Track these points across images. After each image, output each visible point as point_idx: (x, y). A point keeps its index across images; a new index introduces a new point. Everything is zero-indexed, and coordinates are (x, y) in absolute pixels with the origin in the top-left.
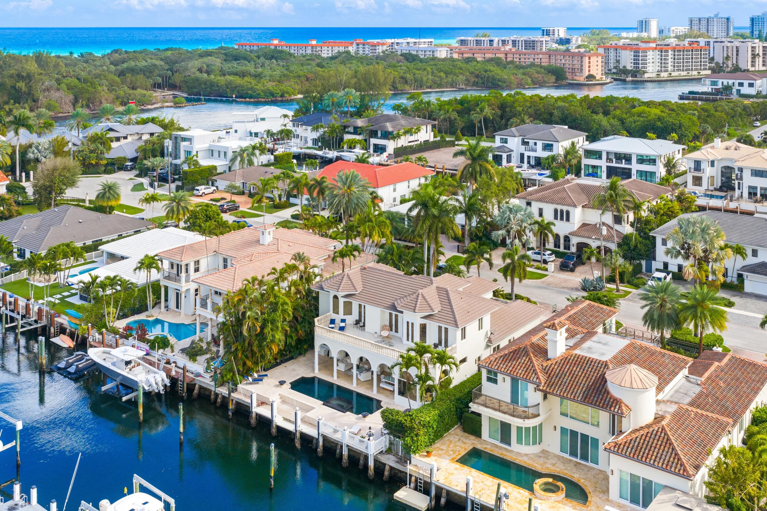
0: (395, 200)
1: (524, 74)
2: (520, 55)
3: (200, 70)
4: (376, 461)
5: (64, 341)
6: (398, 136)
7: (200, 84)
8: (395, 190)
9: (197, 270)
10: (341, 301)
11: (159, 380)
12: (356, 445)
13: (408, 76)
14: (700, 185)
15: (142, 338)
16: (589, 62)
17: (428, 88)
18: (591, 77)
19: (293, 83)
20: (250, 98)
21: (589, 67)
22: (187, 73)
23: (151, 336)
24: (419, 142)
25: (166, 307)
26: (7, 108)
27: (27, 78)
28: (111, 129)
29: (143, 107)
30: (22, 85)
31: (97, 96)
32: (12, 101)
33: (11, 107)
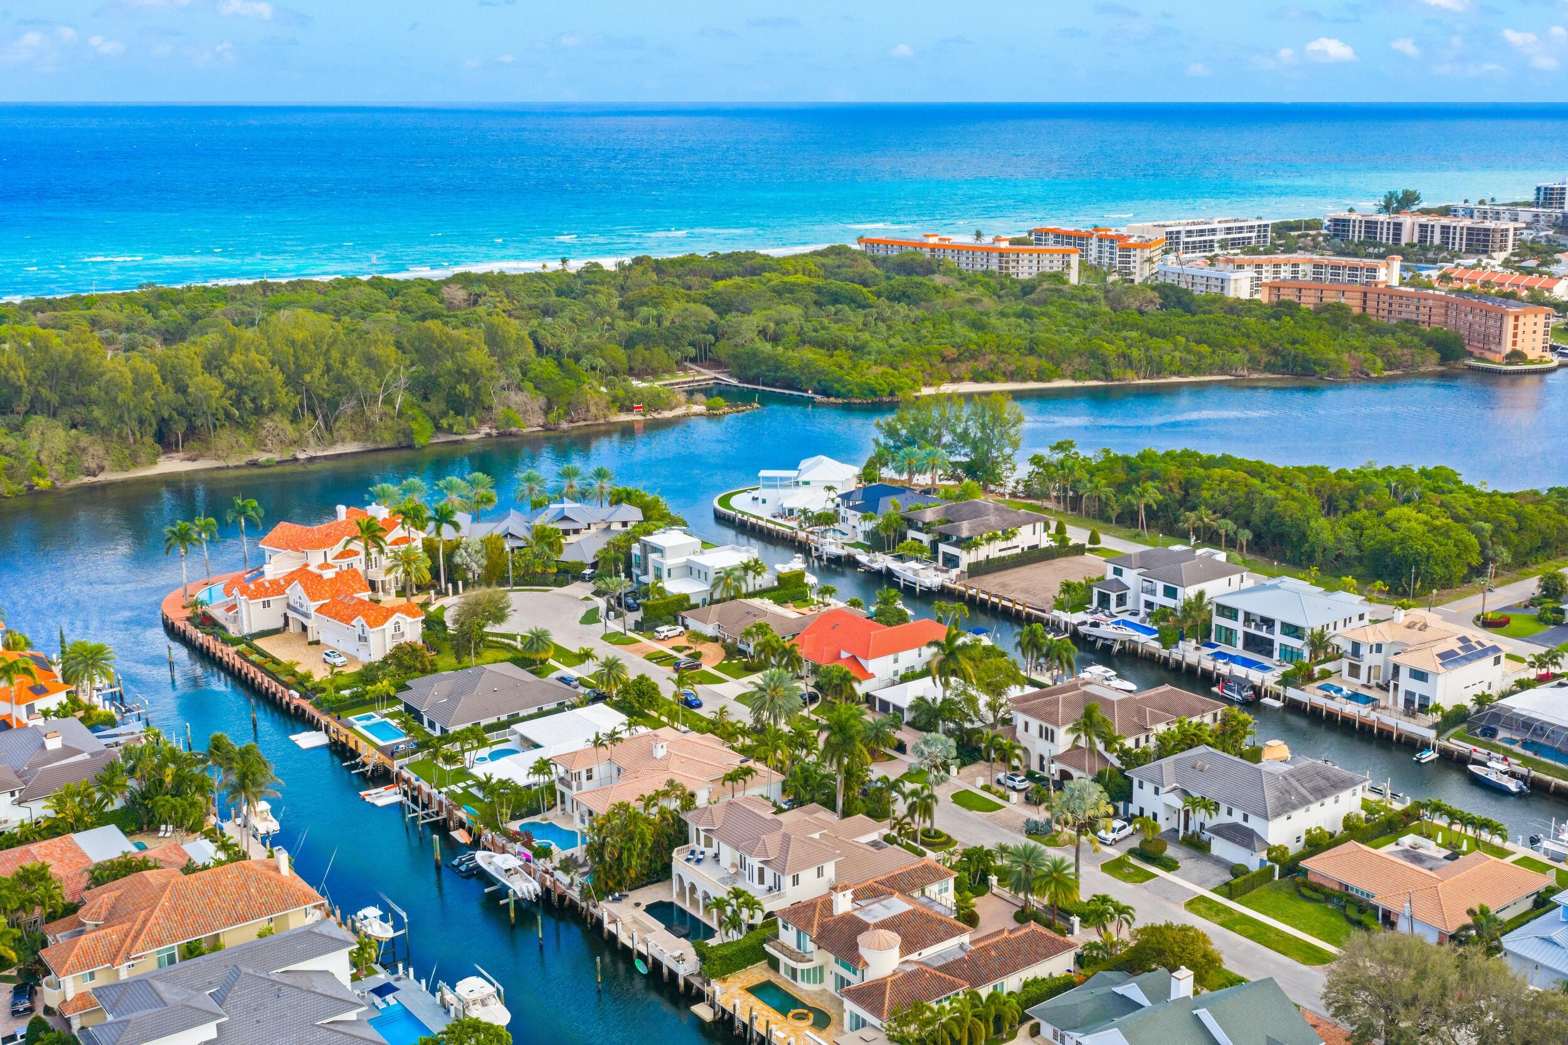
0: (896, 673)
1: (1374, 349)
2: (1391, 297)
3: (763, 333)
4: (686, 980)
5: (460, 836)
6: (977, 545)
7: (759, 363)
8: (896, 661)
9: (589, 778)
10: (702, 834)
11: (531, 889)
12: (673, 966)
13: (1135, 353)
14: (1357, 676)
15: (527, 844)
16: (1516, 327)
17: (1173, 373)
18: (1516, 356)
19: (913, 369)
20: (837, 397)
21: (1515, 335)
22: (739, 340)
23: (536, 843)
24: (1018, 551)
25: (563, 810)
26: (444, 423)
27: (471, 376)
28: (566, 518)
29: (656, 415)
30: (465, 388)
31: (581, 400)
32: (451, 412)
33: (451, 421)
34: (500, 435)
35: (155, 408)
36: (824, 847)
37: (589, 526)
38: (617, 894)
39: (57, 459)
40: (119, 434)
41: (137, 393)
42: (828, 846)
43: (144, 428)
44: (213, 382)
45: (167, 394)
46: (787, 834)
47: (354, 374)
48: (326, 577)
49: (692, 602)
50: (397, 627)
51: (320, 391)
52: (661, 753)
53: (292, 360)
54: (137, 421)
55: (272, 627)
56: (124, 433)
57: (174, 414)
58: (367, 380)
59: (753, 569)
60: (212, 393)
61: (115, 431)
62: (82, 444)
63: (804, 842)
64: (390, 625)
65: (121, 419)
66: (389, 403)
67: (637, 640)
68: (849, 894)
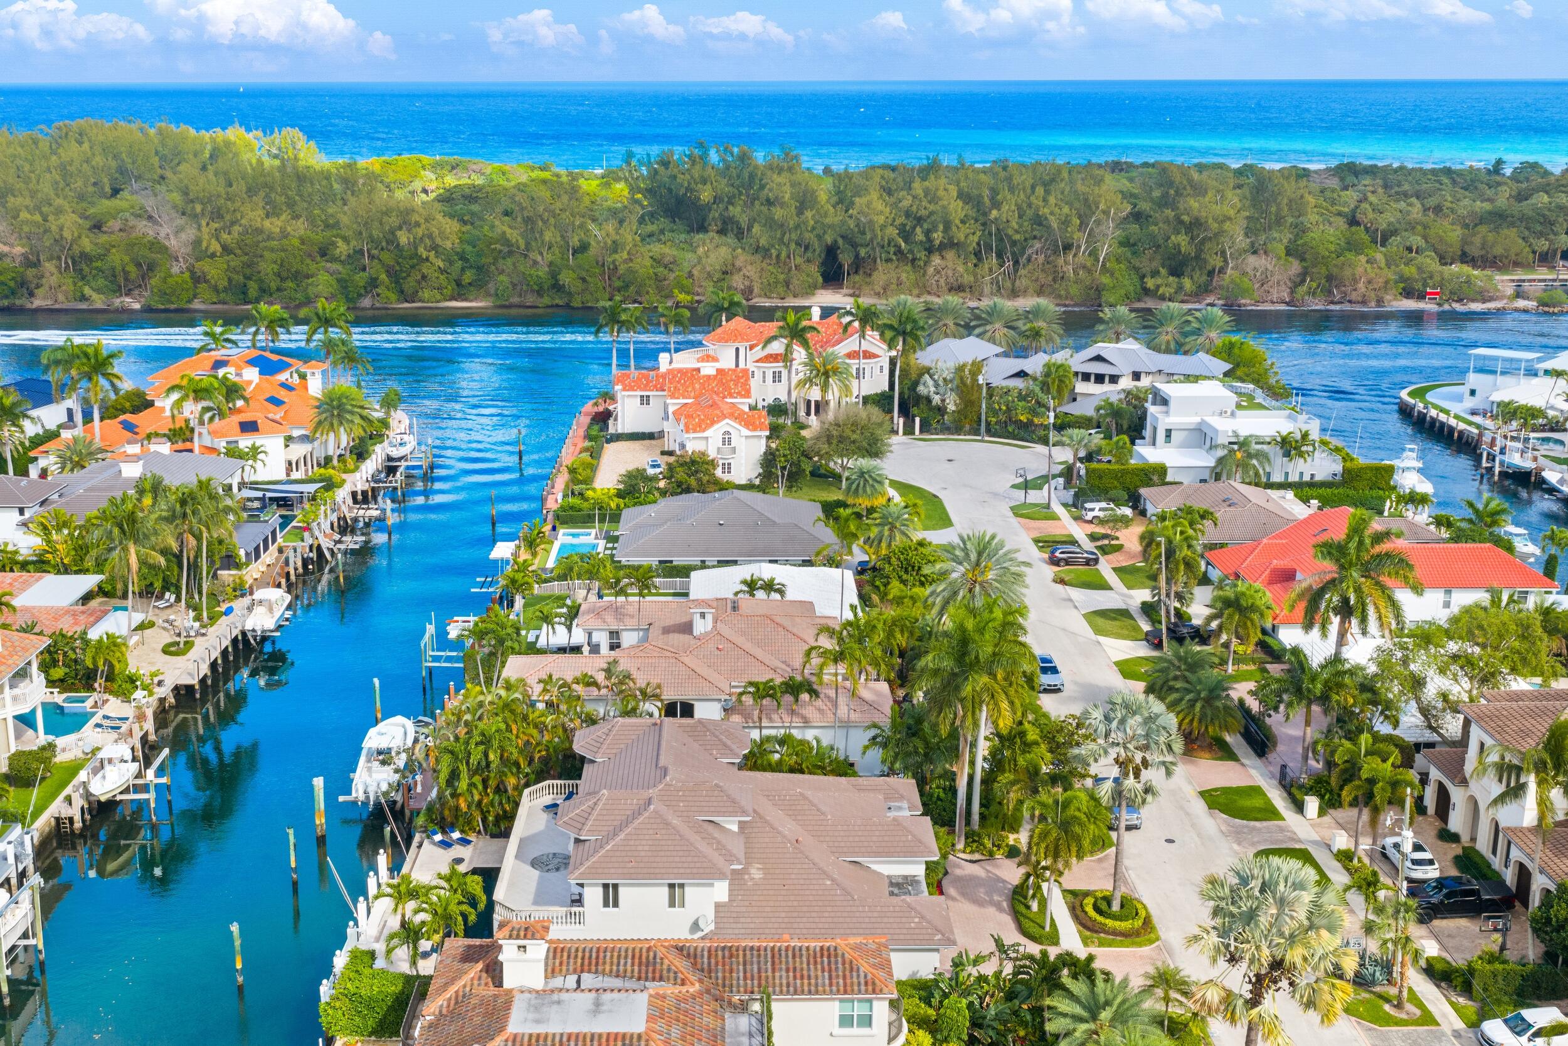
26: (1150, 283)
27: (1194, 226)
28: (1099, 358)
29: (1457, 307)
30: (1181, 240)
31: (1347, 272)
32: (1163, 271)
33: (1159, 281)
35: (819, 231)
36: (702, 846)
37: (1136, 376)
38: (456, 835)
39: (709, 276)
40: (778, 256)
41: (800, 211)
42: (720, 847)
43: (809, 254)
44: (879, 205)
45: (834, 217)
46: (649, 801)
47: (1052, 213)
48: (704, 372)
49: (1169, 479)
50: (727, 440)
51: (1010, 232)
52: (701, 627)
53: (986, 192)
54: (798, 244)
55: (647, 430)
56: (784, 255)
57: (840, 241)
58: (1065, 222)
59: (1290, 447)
60: (875, 218)
61: (774, 252)
62: (738, 263)
63: (667, 824)
64: (715, 433)
65: (781, 240)
66: (1094, 254)
67: (1055, 517)
68: (538, 950)
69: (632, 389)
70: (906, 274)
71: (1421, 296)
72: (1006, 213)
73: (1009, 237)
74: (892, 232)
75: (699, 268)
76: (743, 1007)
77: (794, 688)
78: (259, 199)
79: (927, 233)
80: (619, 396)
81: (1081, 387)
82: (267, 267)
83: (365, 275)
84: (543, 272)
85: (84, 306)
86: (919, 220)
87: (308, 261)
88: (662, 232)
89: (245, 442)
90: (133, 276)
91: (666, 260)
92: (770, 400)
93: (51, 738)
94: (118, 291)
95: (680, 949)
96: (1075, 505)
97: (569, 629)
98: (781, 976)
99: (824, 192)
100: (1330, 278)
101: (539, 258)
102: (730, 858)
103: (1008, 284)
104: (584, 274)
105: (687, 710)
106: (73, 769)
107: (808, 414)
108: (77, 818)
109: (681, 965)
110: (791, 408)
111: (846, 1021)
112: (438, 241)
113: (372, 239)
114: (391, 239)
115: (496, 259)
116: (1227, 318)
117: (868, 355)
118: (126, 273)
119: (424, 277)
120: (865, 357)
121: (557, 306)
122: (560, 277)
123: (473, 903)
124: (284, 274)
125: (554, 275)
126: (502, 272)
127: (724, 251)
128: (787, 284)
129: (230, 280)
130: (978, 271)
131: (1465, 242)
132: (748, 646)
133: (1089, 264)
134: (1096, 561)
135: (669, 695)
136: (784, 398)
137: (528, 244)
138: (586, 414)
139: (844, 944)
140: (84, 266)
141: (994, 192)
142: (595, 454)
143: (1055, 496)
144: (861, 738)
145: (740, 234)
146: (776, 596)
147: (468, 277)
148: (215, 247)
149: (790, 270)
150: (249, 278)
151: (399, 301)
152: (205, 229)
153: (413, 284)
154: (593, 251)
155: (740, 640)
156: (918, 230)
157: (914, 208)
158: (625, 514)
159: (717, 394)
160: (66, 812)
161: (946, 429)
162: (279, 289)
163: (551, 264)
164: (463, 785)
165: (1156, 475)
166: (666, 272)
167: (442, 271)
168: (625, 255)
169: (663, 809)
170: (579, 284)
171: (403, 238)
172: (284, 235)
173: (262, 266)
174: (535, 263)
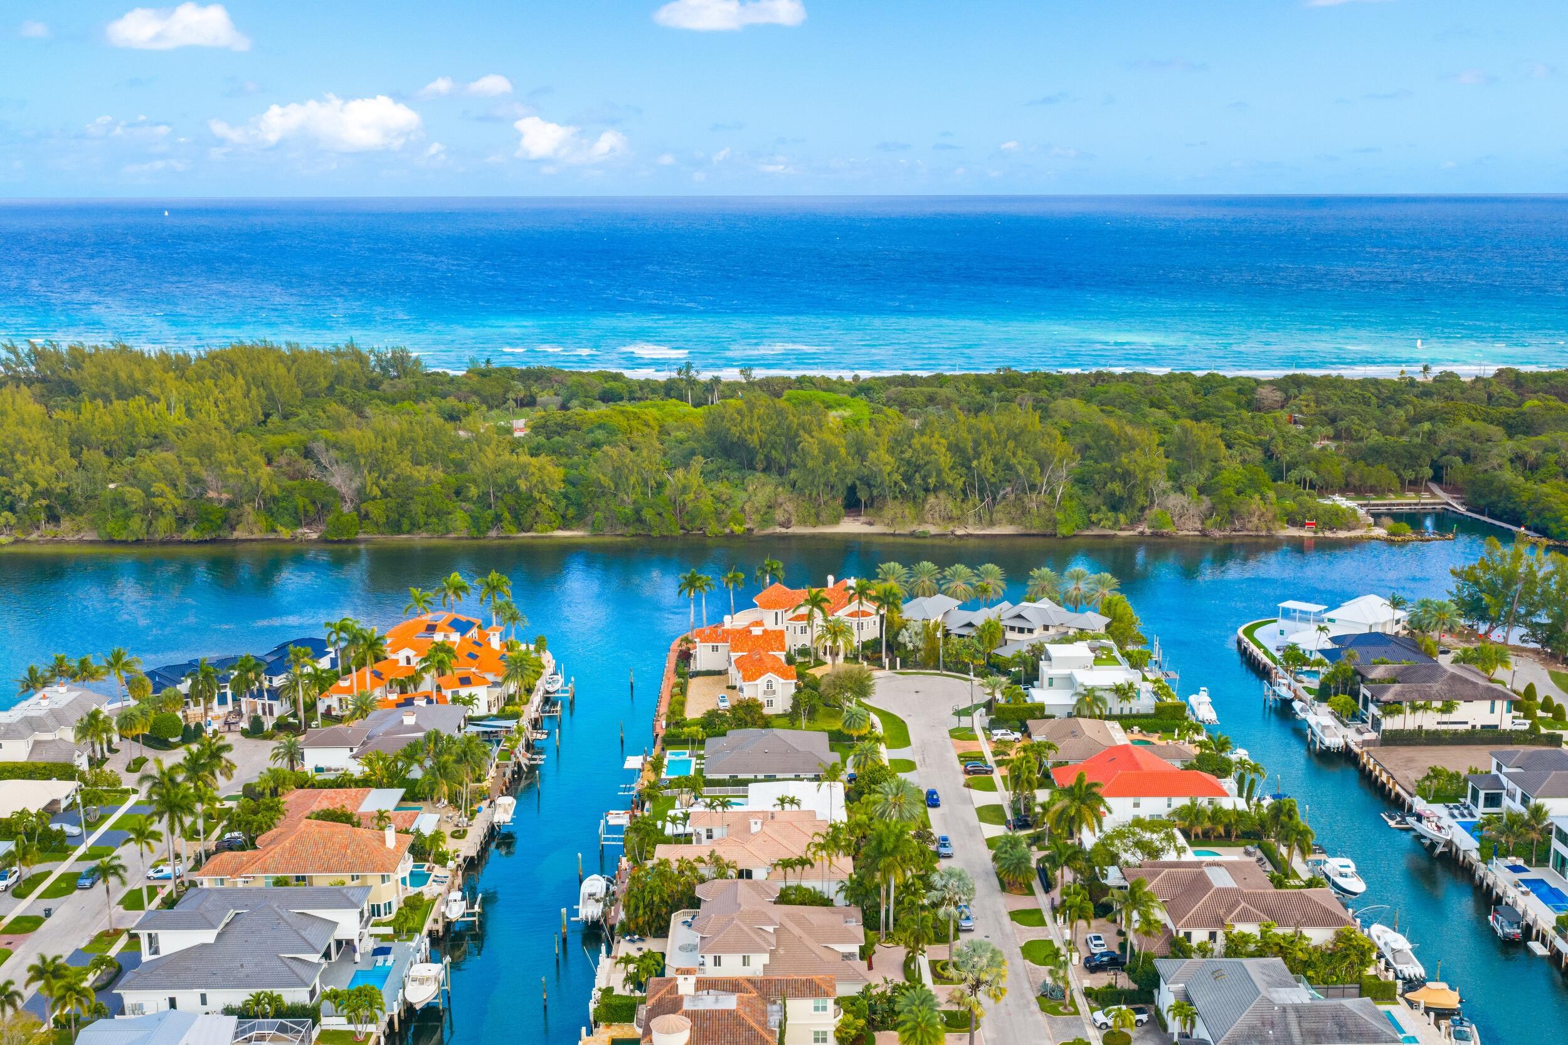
7: (1492, 492)
24: (1467, 726)
26: (1094, 517)
27: (1125, 476)
28: (1019, 616)
29: (1328, 534)
30: (1116, 487)
31: (1244, 509)
32: (1104, 508)
33: (1101, 516)
34: (1153, 535)
35: (843, 476)
36: (758, 939)
37: (1046, 628)
38: (636, 937)
39: (758, 511)
40: (810, 495)
41: (826, 462)
42: (765, 940)
43: (834, 492)
44: (887, 458)
45: (853, 465)
46: (733, 919)
47: (1020, 463)
48: (754, 633)
49: (1047, 713)
50: (769, 685)
51: (988, 476)
52: (755, 828)
53: (970, 445)
54: (826, 485)
55: (717, 669)
56: (814, 494)
57: (858, 483)
58: (1030, 470)
59: (1123, 692)
60: (883, 468)
61: (807, 492)
62: (780, 500)
63: (741, 930)
64: (762, 682)
65: (813, 482)
66: (1052, 493)
67: (975, 738)
68: (692, 979)
69: (706, 641)
70: (909, 510)
71: (1303, 525)
72: (984, 464)
73: (988, 480)
74: (897, 477)
75: (749, 504)
76: (774, 1003)
77: (803, 862)
78: (407, 452)
79: (924, 478)
80: (698, 645)
81: (1009, 635)
82: (417, 508)
83: (491, 512)
84: (629, 510)
85: (272, 536)
86: (918, 468)
87: (447, 501)
88: (720, 470)
89: (464, 692)
90: (311, 514)
91: (724, 497)
92: (799, 646)
93: (417, 890)
94: (299, 524)
95: (749, 980)
96: (989, 730)
97: (684, 826)
98: (790, 990)
99: (841, 446)
100: (1231, 512)
101: (625, 497)
102: (770, 944)
103: (987, 517)
104: (661, 510)
105: (749, 874)
106: (433, 901)
107: (825, 654)
108: (441, 930)
109: (750, 986)
110: (812, 650)
111: (816, 1009)
112: (548, 485)
113: (496, 484)
114: (512, 485)
115: (592, 498)
116: (1115, 580)
117: (865, 614)
118: (306, 511)
119: (537, 514)
120: (863, 616)
121: (640, 535)
122: (643, 513)
123: (659, 964)
124: (430, 512)
125: (637, 511)
126: (597, 509)
127: (769, 489)
128: (818, 515)
129: (388, 518)
130: (964, 506)
131: (1348, 474)
132: (779, 839)
133: (1048, 502)
134: (992, 772)
135: (740, 866)
136: (808, 644)
137: (617, 485)
138: (674, 651)
139: (816, 978)
140: (272, 505)
141: (977, 444)
142: (683, 689)
143: (979, 720)
144: (835, 887)
145: (781, 472)
146: (795, 807)
147: (571, 512)
148: (376, 491)
149: (820, 505)
150: (402, 516)
151: (519, 531)
152: (368, 478)
153: (529, 519)
154: (668, 491)
155: (775, 836)
156: (917, 475)
157: (914, 459)
158: (709, 741)
159: (763, 649)
160: (435, 927)
161: (917, 665)
162: (426, 524)
163: (635, 502)
164: (641, 912)
165: (1039, 712)
166: (724, 507)
167: (552, 509)
168: (692, 496)
169: (740, 923)
170: (658, 518)
171: (523, 485)
172: (428, 481)
173: (413, 507)
174: (623, 501)
